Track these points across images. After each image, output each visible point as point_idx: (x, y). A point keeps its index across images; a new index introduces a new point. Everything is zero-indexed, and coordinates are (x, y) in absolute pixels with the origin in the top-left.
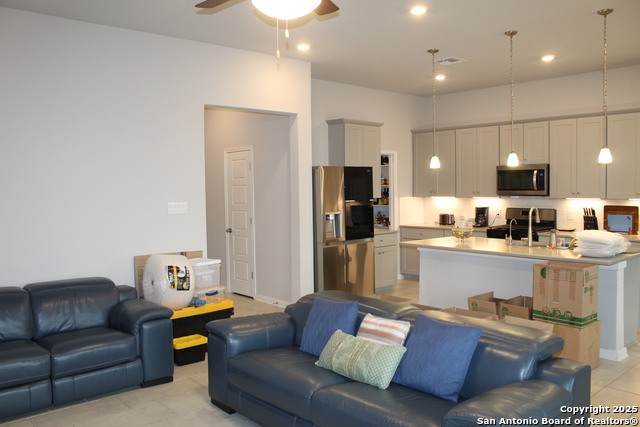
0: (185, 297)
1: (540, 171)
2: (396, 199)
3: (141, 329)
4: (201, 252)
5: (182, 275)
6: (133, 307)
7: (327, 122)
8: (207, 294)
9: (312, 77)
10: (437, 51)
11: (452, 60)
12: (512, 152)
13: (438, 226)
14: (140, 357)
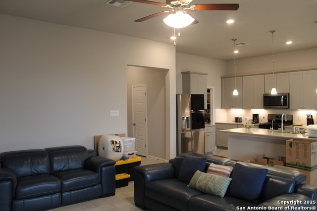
0: (119, 155)
1: (284, 97)
2: (214, 110)
3: (101, 170)
4: (125, 134)
5: (118, 145)
6: (95, 160)
7: (182, 73)
8: (129, 154)
9: (176, 52)
10: (236, 40)
11: (243, 44)
12: (274, 88)
13: (234, 123)
14: (101, 183)
